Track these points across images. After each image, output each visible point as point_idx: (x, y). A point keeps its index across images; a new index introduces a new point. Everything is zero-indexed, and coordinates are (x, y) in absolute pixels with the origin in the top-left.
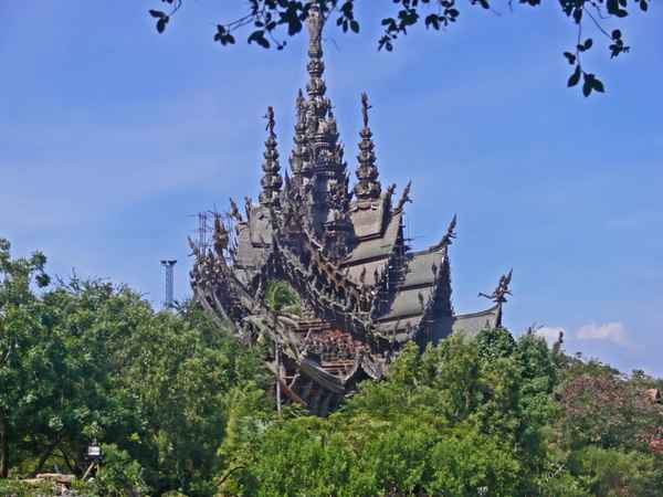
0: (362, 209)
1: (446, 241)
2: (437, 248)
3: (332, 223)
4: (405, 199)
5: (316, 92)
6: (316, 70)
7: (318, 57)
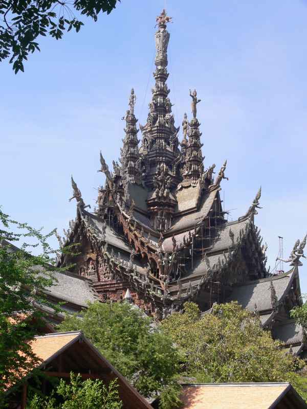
0: (185, 187)
1: (252, 211)
2: (245, 218)
3: (154, 199)
4: (222, 176)
5: (158, 93)
6: (159, 76)
7: (161, 65)
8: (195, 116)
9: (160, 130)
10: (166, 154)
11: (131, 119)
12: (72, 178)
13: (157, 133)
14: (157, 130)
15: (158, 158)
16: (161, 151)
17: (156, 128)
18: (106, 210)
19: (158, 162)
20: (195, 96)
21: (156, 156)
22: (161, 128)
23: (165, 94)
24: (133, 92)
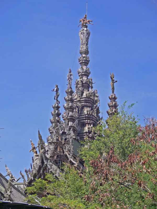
5: (83, 73)
6: (84, 61)
7: (85, 54)
8: (113, 92)
9: (87, 100)
10: (92, 118)
11: (70, 91)
12: (39, 131)
13: (85, 102)
14: (85, 100)
15: (87, 120)
16: (89, 116)
17: (84, 99)
18: (55, 157)
19: (87, 123)
20: (113, 77)
21: (85, 120)
22: (88, 99)
23: (88, 74)
24: (71, 71)
